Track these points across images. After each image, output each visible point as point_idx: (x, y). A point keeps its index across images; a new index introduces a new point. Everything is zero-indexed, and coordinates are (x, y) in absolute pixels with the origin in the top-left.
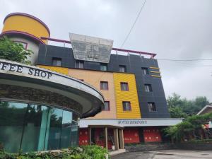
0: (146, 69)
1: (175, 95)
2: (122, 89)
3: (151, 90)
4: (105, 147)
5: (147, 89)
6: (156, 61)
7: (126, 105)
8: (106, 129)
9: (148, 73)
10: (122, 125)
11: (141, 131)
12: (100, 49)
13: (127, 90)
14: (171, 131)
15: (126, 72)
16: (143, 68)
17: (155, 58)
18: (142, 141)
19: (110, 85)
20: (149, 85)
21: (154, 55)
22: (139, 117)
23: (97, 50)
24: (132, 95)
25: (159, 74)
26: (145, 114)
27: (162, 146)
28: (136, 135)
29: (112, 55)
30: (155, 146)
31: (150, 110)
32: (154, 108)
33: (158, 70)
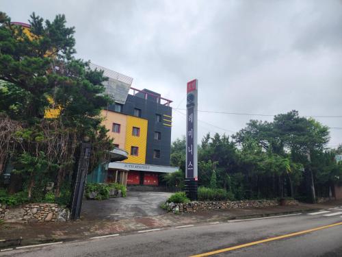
0: (160, 116)
2: (133, 134)
3: (159, 138)
5: (156, 137)
6: (171, 109)
7: (134, 150)
9: (160, 121)
10: (128, 169)
11: (142, 175)
12: (117, 86)
13: (138, 135)
14: (167, 177)
15: (140, 116)
16: (157, 115)
17: (171, 105)
18: (141, 183)
19: (122, 129)
20: (159, 133)
21: (170, 102)
22: (144, 162)
23: (115, 87)
24: (141, 142)
25: (170, 123)
26: (149, 161)
27: (157, 188)
28: (137, 178)
29: (129, 96)
30: (152, 188)
31: (154, 157)
32: (158, 156)
33: (170, 119)
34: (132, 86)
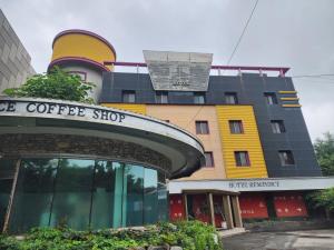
0: (273, 95)
1: (329, 136)
2: (232, 131)
3: (283, 130)
4: (210, 223)
5: (277, 129)
6: (289, 79)
7: (241, 157)
8: (211, 196)
9: (275, 101)
10: (236, 189)
12: (191, 70)
13: (242, 132)
14: (324, 197)
15: (237, 103)
16: (266, 94)
17: (287, 75)
18: (272, 215)
19: (212, 127)
20: (280, 122)
21: (285, 70)
22: (265, 175)
23: (188, 72)
24: (251, 141)
25: (297, 102)
26: (274, 171)
27: (308, 223)
28: (261, 205)
29: (212, 78)
30: (297, 224)
31: (283, 164)
32: (291, 160)
33: (294, 95)
34: (213, 64)
